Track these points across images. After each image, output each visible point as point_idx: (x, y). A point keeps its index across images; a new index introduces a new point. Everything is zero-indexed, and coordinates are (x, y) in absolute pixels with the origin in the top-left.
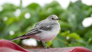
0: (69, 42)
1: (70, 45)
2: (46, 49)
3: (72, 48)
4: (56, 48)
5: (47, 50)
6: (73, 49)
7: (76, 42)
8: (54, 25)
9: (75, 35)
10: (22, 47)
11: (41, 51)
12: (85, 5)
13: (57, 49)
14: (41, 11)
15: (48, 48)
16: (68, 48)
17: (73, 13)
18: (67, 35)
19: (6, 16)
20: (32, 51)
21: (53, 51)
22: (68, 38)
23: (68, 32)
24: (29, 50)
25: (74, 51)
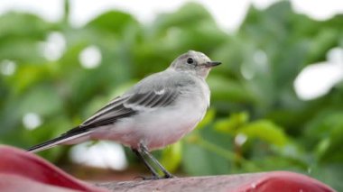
0: (247, 153)
1: (250, 165)
2: (157, 181)
3: (254, 177)
4: (195, 178)
5: (161, 182)
6: (259, 181)
7: (272, 154)
8: (184, 88)
9: (267, 129)
10: (70, 172)
11: (142, 187)
12: (304, 18)
13: (202, 180)
14: (140, 38)
15: (167, 177)
16: (242, 177)
17: (261, 47)
18: (238, 127)
19: (12, 59)
20: (107, 186)
21: (184, 186)
22: (241, 139)
23: (243, 117)
24: (97, 185)
25: (264, 187)
